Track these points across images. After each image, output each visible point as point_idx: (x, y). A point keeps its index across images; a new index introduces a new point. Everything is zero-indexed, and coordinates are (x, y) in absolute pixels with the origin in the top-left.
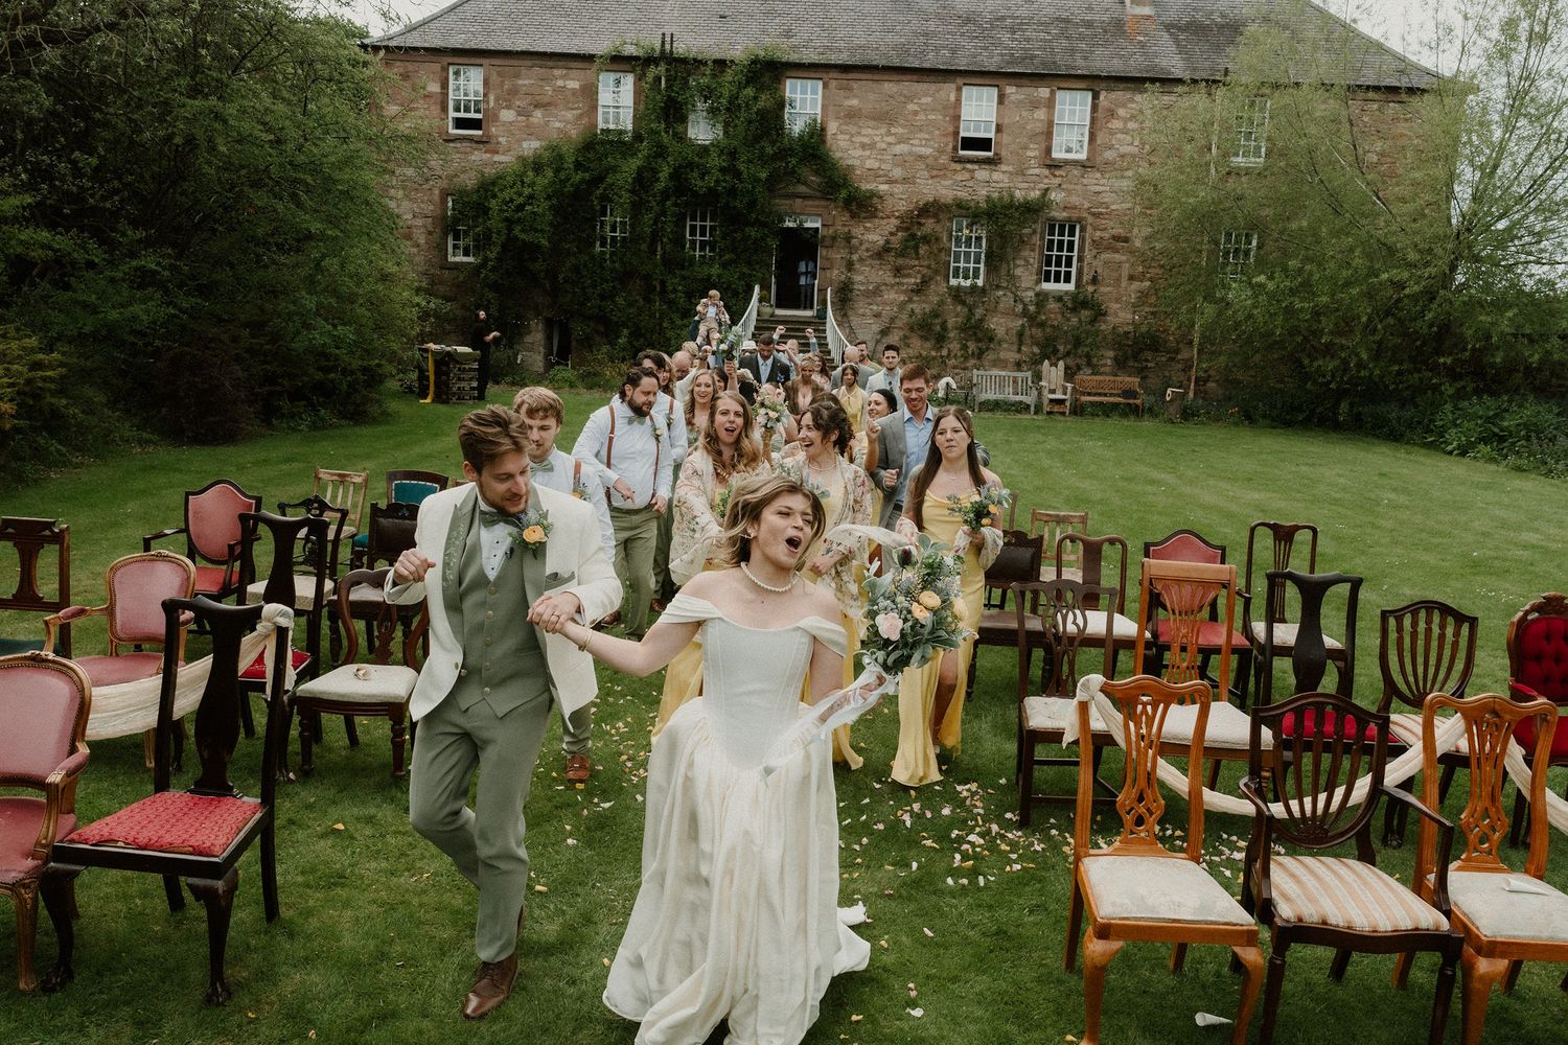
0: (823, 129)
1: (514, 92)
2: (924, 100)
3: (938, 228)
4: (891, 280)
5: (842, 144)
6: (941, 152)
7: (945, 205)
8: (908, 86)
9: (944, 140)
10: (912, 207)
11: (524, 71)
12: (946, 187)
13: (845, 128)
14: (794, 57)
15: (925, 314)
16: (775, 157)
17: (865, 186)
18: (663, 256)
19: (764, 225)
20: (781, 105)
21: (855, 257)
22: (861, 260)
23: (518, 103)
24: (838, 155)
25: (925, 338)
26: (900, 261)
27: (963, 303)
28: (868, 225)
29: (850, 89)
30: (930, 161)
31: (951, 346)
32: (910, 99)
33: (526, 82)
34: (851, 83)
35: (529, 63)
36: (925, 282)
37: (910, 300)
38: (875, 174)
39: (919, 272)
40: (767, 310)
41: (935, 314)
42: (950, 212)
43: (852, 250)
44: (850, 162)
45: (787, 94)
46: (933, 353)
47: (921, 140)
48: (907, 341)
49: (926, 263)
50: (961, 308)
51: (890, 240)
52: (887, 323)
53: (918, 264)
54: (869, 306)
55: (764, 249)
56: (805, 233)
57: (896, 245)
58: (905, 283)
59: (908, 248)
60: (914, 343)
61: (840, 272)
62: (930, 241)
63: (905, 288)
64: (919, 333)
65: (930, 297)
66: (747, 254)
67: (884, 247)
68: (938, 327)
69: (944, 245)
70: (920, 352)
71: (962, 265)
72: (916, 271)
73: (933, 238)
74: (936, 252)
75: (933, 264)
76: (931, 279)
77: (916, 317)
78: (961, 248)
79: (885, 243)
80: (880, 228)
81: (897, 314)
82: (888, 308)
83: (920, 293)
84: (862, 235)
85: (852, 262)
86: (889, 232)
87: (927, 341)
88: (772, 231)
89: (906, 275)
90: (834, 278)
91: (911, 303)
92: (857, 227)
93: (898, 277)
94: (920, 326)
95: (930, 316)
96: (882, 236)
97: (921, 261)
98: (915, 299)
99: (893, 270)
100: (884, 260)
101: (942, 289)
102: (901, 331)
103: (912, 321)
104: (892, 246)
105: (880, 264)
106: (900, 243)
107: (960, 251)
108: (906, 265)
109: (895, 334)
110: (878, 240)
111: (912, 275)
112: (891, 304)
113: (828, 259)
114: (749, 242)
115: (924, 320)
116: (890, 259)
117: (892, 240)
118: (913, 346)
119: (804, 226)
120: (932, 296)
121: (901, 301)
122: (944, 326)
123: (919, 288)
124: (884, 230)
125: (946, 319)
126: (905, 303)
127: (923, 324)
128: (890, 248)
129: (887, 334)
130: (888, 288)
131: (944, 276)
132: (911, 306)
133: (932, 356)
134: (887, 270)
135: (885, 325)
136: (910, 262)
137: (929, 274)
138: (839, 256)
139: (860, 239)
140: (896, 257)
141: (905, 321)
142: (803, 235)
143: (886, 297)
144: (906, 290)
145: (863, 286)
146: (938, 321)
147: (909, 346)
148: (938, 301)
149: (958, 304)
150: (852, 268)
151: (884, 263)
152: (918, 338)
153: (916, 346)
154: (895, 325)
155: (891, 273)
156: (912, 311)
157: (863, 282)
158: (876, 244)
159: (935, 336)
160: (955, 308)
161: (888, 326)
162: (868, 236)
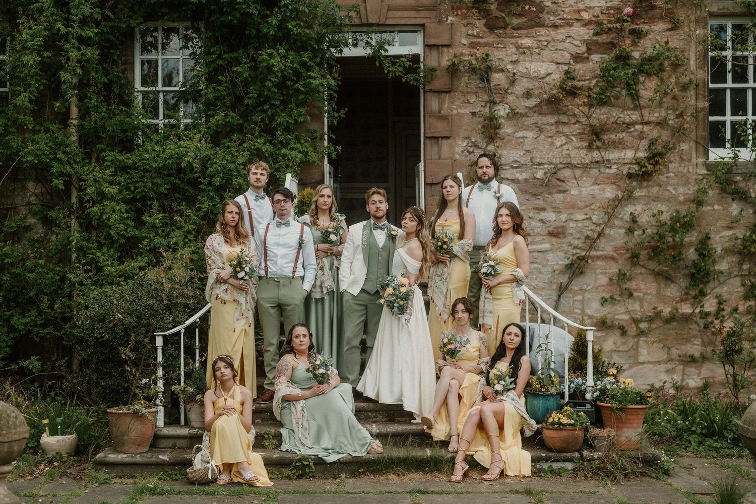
4: (580, 155)
15: (662, 225)
18: (81, 126)
19: (300, 45)
21: (502, 111)
22: (514, 115)
25: (665, 277)
26: (600, 115)
27: (741, 196)
28: (526, 42)
31: (723, 290)
36: (656, 158)
37: (629, 197)
39: (641, 135)
41: (681, 224)
43: (495, 96)
46: (686, 309)
48: (626, 286)
49: (655, 116)
50: (740, 209)
51: (574, 70)
52: (580, 248)
53: (639, 119)
54: (537, 215)
55: (302, 97)
56: (390, 69)
57: (588, 80)
58: (613, 161)
59: (613, 87)
60: (641, 289)
61: (470, 145)
62: (661, 69)
63: (613, 170)
64: (652, 265)
65: (669, 188)
66: (264, 111)
67: (564, 86)
68: (692, 250)
69: (692, 77)
70: (655, 308)
71: (728, 118)
72: (635, 134)
73: (666, 63)
74: (676, 91)
75: (672, 117)
76: (668, 148)
77: (644, 232)
78: (726, 82)
79: (563, 76)
80: (552, 47)
81: (599, 229)
82: (580, 217)
83: (648, 181)
84: (514, 62)
85: (495, 122)
86: (572, 55)
87: (670, 282)
88: (318, 60)
89: (614, 142)
90: (457, 157)
91: (630, 203)
92: (502, 46)
93: (598, 148)
94: (653, 251)
95: (673, 230)
96: (558, 63)
97: (645, 112)
98: (638, 194)
99: (585, 134)
100: (564, 113)
101: (693, 168)
102: (612, 263)
103: (634, 241)
104: (580, 84)
105: (557, 123)
106: (596, 77)
107: (724, 90)
108: (613, 123)
109: (598, 271)
110: (550, 72)
111: (627, 142)
112: (586, 206)
113: (444, 118)
114: (269, 84)
115: (661, 237)
116: (577, 111)
117: (579, 70)
118: (639, 294)
119: (387, 51)
120: (674, 185)
121: (606, 199)
122: (704, 249)
123: (644, 170)
124: (560, 50)
125: (708, 234)
126: (617, 203)
127: (658, 247)
128: (575, 87)
129: (582, 273)
130: (578, 172)
131: (696, 142)
132: (630, 209)
133: (683, 314)
134: (573, 135)
135: (577, 253)
136: (621, 115)
137: (665, 138)
138: (466, 111)
139: (509, 72)
140: (591, 106)
141: (620, 242)
142: (386, 72)
143: (574, 192)
144: (616, 175)
145: (523, 172)
146: (692, 237)
147: (631, 295)
148: (687, 197)
149: (730, 200)
150: (497, 134)
151: (564, 119)
152: (651, 278)
153: (646, 294)
154: (598, 250)
155: (582, 140)
156: (634, 220)
157: (523, 162)
158: (545, 80)
159: (686, 272)
160: (726, 209)
161: (583, 254)
162: (527, 64)
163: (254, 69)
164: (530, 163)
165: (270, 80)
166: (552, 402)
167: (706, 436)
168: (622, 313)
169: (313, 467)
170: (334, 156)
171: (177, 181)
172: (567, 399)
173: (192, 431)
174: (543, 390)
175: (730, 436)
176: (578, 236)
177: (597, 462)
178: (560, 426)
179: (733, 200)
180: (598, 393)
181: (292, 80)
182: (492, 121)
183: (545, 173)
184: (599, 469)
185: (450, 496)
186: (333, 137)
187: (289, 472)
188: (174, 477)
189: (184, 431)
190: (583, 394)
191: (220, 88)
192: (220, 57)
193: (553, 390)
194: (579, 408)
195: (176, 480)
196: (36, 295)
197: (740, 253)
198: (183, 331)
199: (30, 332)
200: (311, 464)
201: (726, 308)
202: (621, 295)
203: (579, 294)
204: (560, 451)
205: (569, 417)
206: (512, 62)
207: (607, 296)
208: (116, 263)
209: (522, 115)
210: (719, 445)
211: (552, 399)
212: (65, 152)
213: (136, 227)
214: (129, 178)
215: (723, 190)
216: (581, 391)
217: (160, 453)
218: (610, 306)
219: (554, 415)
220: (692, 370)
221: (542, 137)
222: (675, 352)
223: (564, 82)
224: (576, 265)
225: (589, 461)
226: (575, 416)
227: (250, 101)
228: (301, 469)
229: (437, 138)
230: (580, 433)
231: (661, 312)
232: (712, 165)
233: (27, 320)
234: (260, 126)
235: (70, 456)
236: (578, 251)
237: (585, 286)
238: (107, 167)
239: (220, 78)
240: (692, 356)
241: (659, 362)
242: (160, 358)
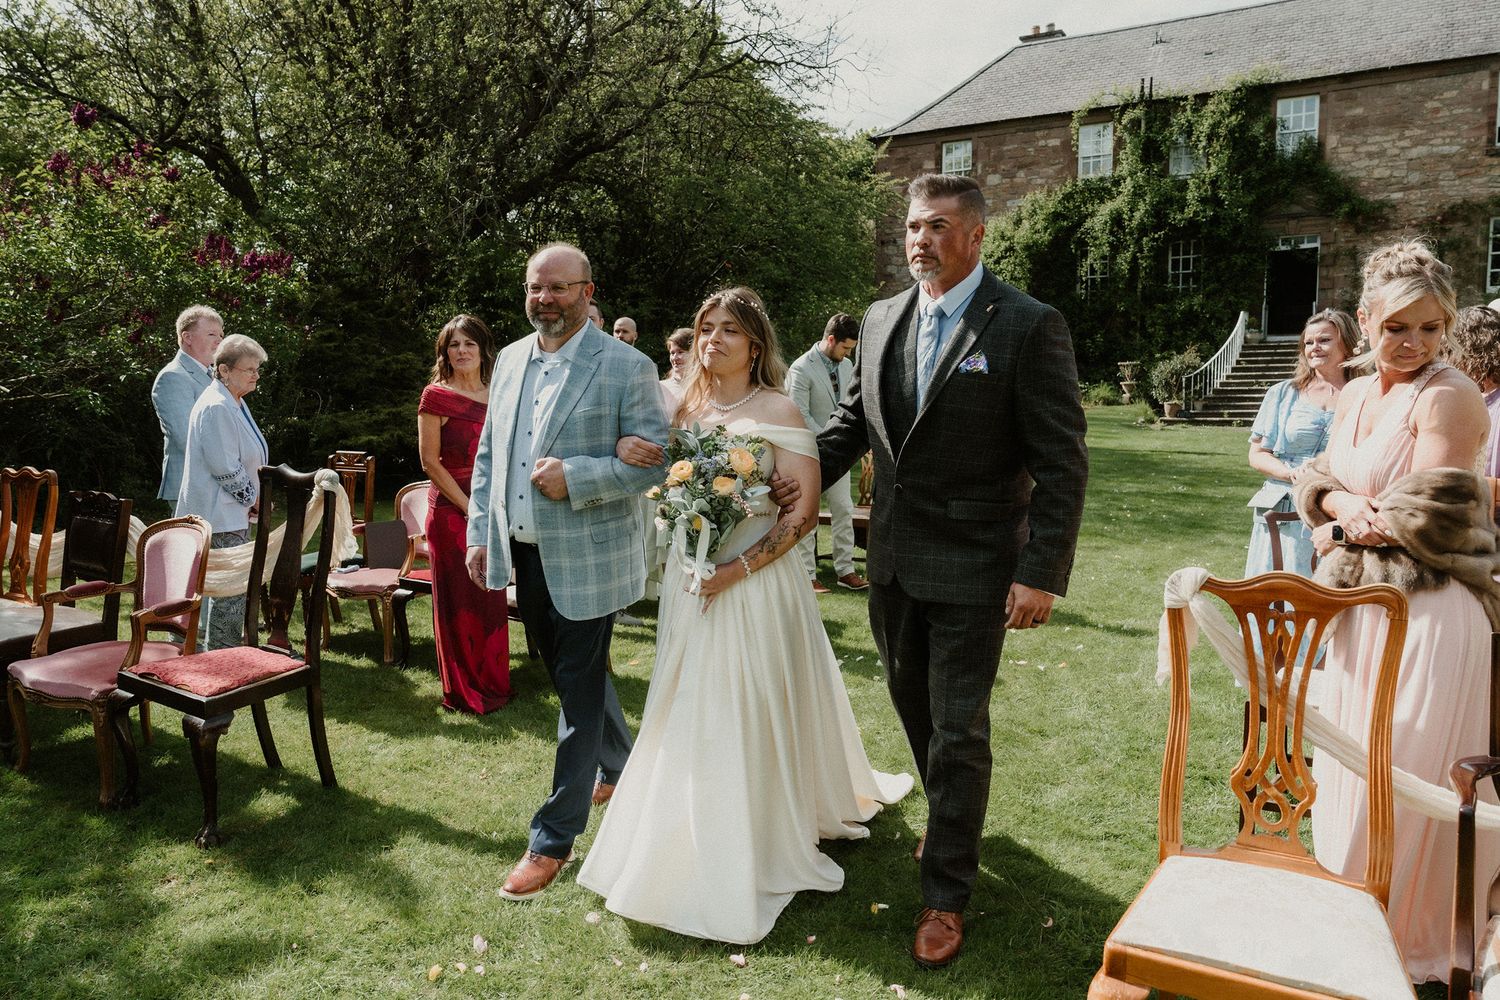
0: (1321, 144)
1: (1000, 158)
2: (1447, 95)
3: (1469, 232)
5: (1343, 156)
6: (1471, 147)
7: (1478, 206)
8: (1424, 84)
9: (1476, 133)
10: (1433, 212)
11: (1008, 137)
12: (1480, 186)
13: (1347, 139)
14: (1286, 77)
16: (1263, 181)
17: (1372, 197)
18: (1142, 292)
19: (1252, 250)
20: (1271, 127)
23: (1003, 167)
24: (1339, 169)
28: (1378, 238)
29: (1353, 99)
30: (1455, 160)
32: (1429, 96)
33: (1010, 147)
34: (1354, 92)
35: (1013, 130)
38: (1386, 183)
40: (1254, 336)
42: (1486, 212)
44: (1353, 174)
45: (1279, 115)
47: (1444, 138)
55: (1252, 275)
56: (1300, 256)
66: (1233, 282)
69: (1478, 250)
74: (1467, 258)
75: (1464, 272)
88: (1262, 254)
113: (1329, 279)
114: (1235, 270)
119: (1300, 247)
131: (1478, 284)
138: (1342, 275)
142: (1298, 258)
163: (1228, 264)
170: (1269, 299)
181: (1247, 268)
186: (1269, 291)
227: (1226, 278)
229: (1325, 289)
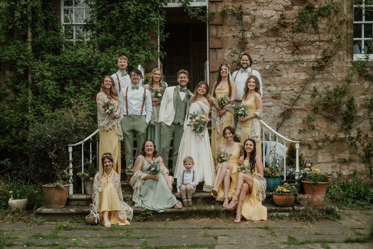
4: (288, 58)
15: (329, 93)
18: (33, 42)
21: (248, 35)
22: (254, 37)
25: (331, 119)
26: (298, 37)
27: (370, 78)
31: (361, 126)
36: (327, 58)
37: (312, 79)
41: (339, 92)
43: (245, 27)
46: (342, 135)
48: (311, 124)
49: (326, 38)
50: (369, 85)
51: (285, 14)
52: (288, 105)
53: (318, 39)
54: (266, 88)
55: (146, 27)
56: (192, 13)
57: (292, 19)
58: (305, 60)
59: (305, 23)
60: (319, 125)
61: (232, 52)
62: (329, 13)
63: (305, 65)
64: (324, 113)
65: (333, 74)
66: (127, 34)
67: (280, 22)
68: (345, 106)
69: (345, 17)
70: (326, 135)
71: (363, 39)
72: (316, 46)
73: (332, 11)
74: (337, 25)
75: (335, 38)
76: (333, 54)
77: (320, 96)
78: (362, 20)
79: (280, 17)
80: (274, 2)
81: (298, 95)
82: (288, 89)
83: (323, 70)
84: (254, 10)
85: (245, 40)
86: (284, 6)
87: (333, 122)
88: (155, 8)
89: (305, 51)
90: (226, 58)
91: (313, 82)
92: (248, 2)
93: (297, 54)
94: (325, 106)
95: (335, 95)
96: (277, 11)
97: (321, 35)
98: (317, 77)
99: (290, 47)
100: (280, 36)
101: (345, 64)
102: (304, 112)
103: (315, 101)
104: (288, 21)
105: (276, 41)
106: (296, 18)
107: (361, 24)
108: (305, 41)
109: (297, 116)
110: (273, 15)
111: (312, 50)
112: (291, 83)
113: (218, 38)
114: (129, 20)
115: (329, 99)
116: (286, 35)
117: (288, 14)
118: (318, 128)
119: (190, 4)
120: (336, 72)
121: (301, 79)
122: (351, 105)
123: (320, 64)
124: (278, 4)
125: (353, 97)
126: (307, 81)
127: (328, 104)
128: (286, 23)
129: (289, 117)
130: (287, 66)
131: (347, 51)
132: (313, 85)
133: (340, 138)
134: (285, 47)
135: (286, 107)
136: (309, 37)
137: (331, 49)
138: (230, 35)
139: (252, 15)
140: (293, 32)
141: (308, 102)
142: (189, 15)
143: (285, 76)
144: (306, 67)
145: (259, 66)
146: (345, 99)
147: (314, 128)
148: (342, 79)
149: (364, 80)
150: (246, 46)
151: (280, 39)
152: (324, 120)
153: (322, 128)
154: (297, 106)
155: (289, 50)
156: (315, 90)
157: (259, 61)
158: (270, 19)
159: (342, 117)
160: (362, 85)
161: (290, 107)
162: (261, 11)
163: (121, 12)
164: (263, 62)
165: (130, 18)
166: (277, 181)
167: (356, 198)
168: (310, 138)
169: (152, 215)
170: (163, 57)
171: (82, 70)
172: (285, 179)
173: (88, 197)
174: (273, 174)
175: (369, 199)
176: (287, 98)
177: (302, 212)
178: (282, 193)
179: (366, 80)
180: (302, 176)
181: (141, 18)
182: (244, 40)
183: (270, 67)
184: (303, 216)
185: (225, 230)
186: (163, 48)
187: (139, 218)
188: (78, 221)
189: (83, 197)
190: (294, 176)
191: (104, 22)
192: (104, 6)
193: (278, 175)
194: (291, 184)
195: (79, 222)
196: (9, 128)
197: (369, 107)
198: (83, 144)
199: (7, 147)
200: (151, 214)
201: (362, 135)
202: (309, 128)
203: (288, 128)
204: (282, 206)
205: (287, 188)
206: (253, 10)
207: (302, 129)
208: (51, 111)
209: (259, 37)
210: (363, 203)
211: (277, 179)
212: (24, 55)
213: (61, 93)
214: (57, 68)
215: (361, 75)
216: (292, 175)
217: (71, 208)
218: (303, 134)
219: (279, 187)
220: (345, 166)
221: (269, 48)
222: (336, 157)
223: (280, 20)
224: (286, 113)
225: (297, 211)
226: (290, 188)
227: (119, 29)
228: (145, 216)
229: (215, 49)
230: (293, 197)
231: (329, 137)
232: (355, 62)
233: (5, 141)
234: (125, 42)
235: (24, 210)
236: (287, 106)
237: (291, 124)
238: (46, 62)
239: (104, 17)
240: (344, 160)
241: (328, 163)
242: (71, 158)
